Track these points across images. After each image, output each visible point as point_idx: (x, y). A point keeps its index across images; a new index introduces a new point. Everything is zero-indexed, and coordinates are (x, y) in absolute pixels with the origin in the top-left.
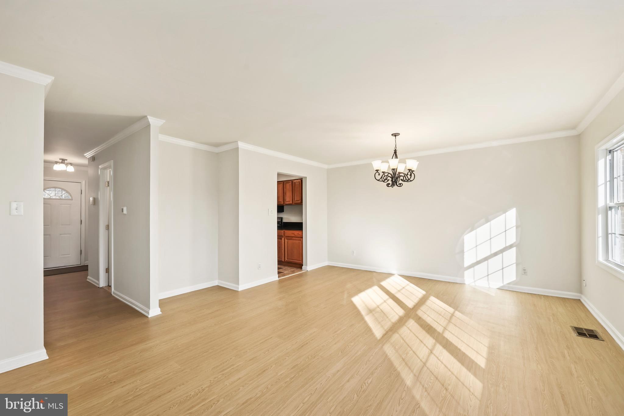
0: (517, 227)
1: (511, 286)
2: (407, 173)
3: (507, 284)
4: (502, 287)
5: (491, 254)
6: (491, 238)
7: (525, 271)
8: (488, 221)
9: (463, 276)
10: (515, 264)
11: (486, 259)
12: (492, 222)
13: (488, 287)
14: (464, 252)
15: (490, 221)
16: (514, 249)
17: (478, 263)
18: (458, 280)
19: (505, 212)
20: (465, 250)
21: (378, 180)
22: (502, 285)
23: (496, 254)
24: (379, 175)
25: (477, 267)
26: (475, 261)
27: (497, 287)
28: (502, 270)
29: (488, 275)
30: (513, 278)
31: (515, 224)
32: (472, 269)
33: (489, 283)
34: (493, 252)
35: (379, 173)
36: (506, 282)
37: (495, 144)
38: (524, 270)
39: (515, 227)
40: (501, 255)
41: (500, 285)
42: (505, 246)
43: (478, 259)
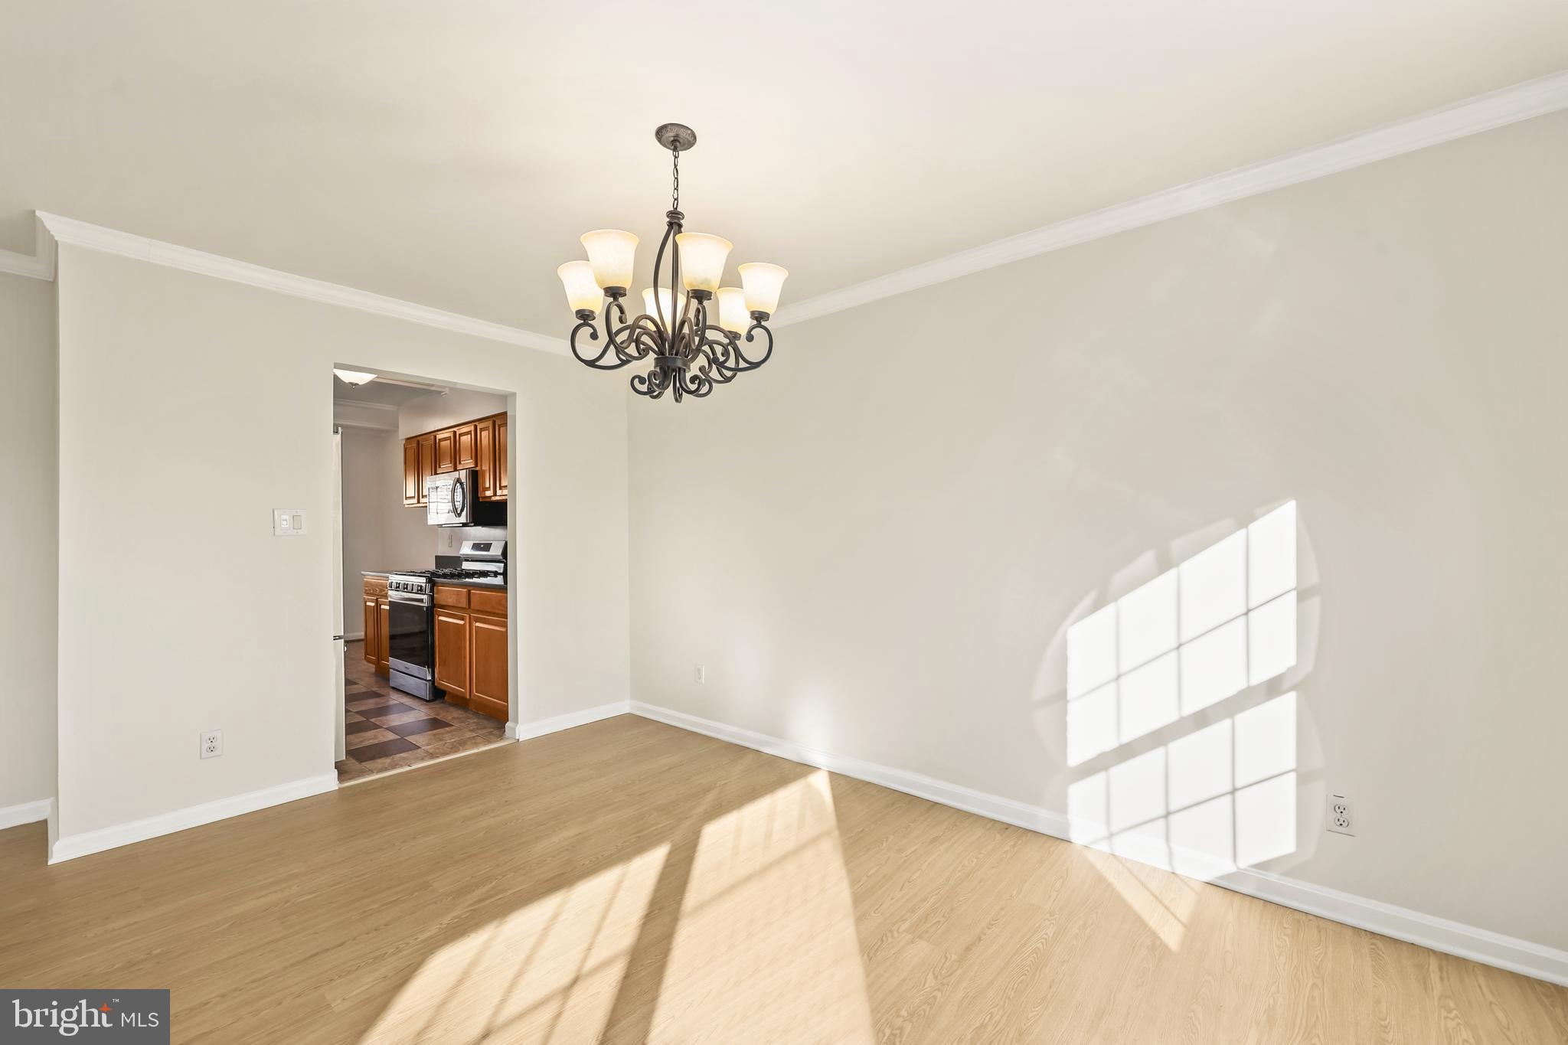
0: (1303, 595)
1: (1272, 877)
2: (749, 332)
3: (1256, 866)
4: (1229, 877)
5: (1182, 720)
6: (1180, 645)
7: (1340, 816)
8: (1165, 564)
9: (1062, 807)
10: (1293, 776)
11: (1159, 738)
12: (1186, 567)
13: (1168, 868)
14: (1068, 702)
15: (1177, 565)
16: (1287, 704)
17: (1126, 752)
18: (1042, 820)
19: (1244, 520)
20: (1072, 692)
21: (591, 364)
22: (1229, 867)
23: (1201, 719)
24: (594, 336)
25: (1121, 772)
26: (1110, 744)
27: (1208, 879)
28: (1228, 799)
29: (1167, 815)
30: (1284, 843)
31: (1291, 581)
32: (1099, 779)
33: (1170, 848)
34: (1190, 708)
35: (595, 330)
36: (1248, 858)
37: (1196, 197)
38: (1339, 809)
39: (1293, 595)
40: (1226, 723)
41: (1221, 866)
42: (1243, 685)
43: (1126, 738)
